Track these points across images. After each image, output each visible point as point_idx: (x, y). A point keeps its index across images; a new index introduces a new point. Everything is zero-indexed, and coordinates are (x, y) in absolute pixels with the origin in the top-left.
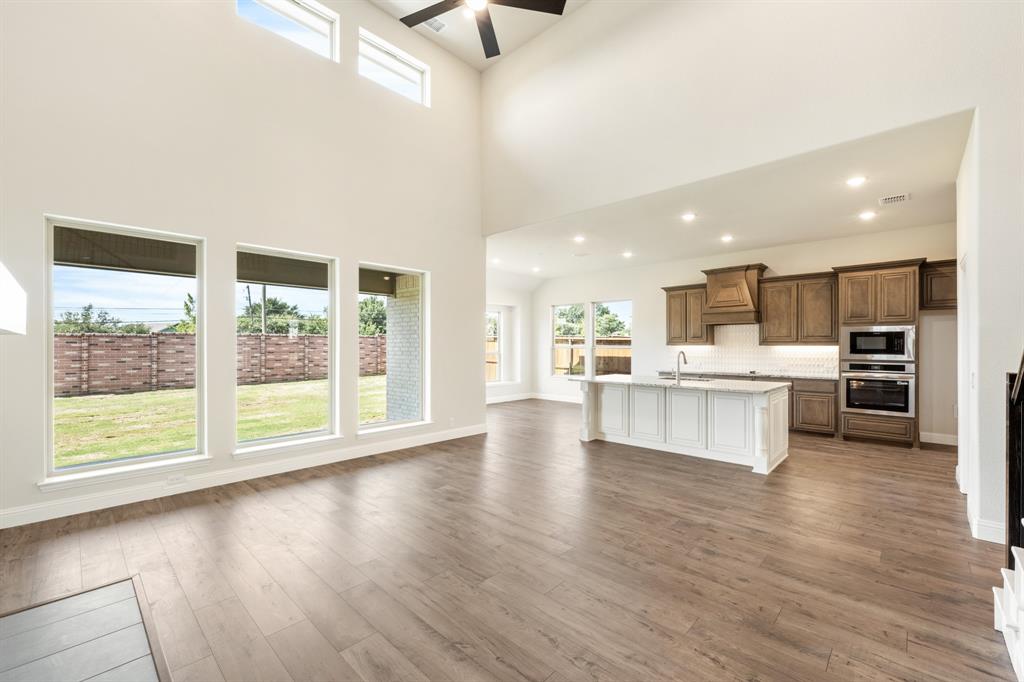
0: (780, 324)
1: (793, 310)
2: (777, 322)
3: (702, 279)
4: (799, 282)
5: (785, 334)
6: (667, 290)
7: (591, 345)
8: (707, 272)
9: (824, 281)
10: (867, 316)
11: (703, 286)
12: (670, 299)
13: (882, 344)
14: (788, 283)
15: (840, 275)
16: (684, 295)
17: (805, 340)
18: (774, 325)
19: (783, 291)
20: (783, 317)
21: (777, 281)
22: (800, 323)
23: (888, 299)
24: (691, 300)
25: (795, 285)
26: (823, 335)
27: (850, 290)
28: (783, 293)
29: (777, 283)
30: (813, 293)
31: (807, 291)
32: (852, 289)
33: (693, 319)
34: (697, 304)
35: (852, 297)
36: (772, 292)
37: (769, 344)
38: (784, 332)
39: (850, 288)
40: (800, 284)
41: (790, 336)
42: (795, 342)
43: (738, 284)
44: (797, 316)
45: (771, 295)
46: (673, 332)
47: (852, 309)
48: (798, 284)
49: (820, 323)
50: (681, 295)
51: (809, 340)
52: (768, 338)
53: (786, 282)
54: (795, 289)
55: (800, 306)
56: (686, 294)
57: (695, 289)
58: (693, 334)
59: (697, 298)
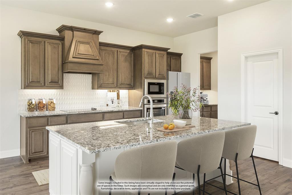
1: (115, 67)
4: (118, 49)
5: (111, 83)
8: (66, 28)
9: (128, 51)
10: (153, 74)
11: (61, 39)
12: (27, 43)
13: (157, 89)
15: (144, 50)
16: (43, 42)
17: (121, 86)
18: (106, 75)
19: (110, 54)
20: (110, 71)
21: (107, 46)
22: (118, 76)
23: (159, 66)
24: (49, 48)
25: (116, 51)
26: (128, 83)
27: (147, 59)
28: (111, 55)
29: (107, 48)
30: (124, 58)
31: (121, 56)
32: (148, 59)
33: (51, 66)
34: (55, 53)
35: (148, 63)
36: (105, 53)
37: (102, 88)
38: (111, 81)
39: (147, 57)
40: (118, 51)
41: (114, 84)
42: (116, 87)
43: (90, 43)
44: (117, 71)
45: (105, 55)
46: (32, 76)
47: (148, 70)
48: (117, 51)
49: (126, 76)
50: (40, 42)
51: (122, 86)
52: (102, 84)
53: (112, 48)
54: (116, 54)
55: (118, 65)
56: (45, 42)
57: (52, 39)
58: (51, 79)
59: (55, 47)
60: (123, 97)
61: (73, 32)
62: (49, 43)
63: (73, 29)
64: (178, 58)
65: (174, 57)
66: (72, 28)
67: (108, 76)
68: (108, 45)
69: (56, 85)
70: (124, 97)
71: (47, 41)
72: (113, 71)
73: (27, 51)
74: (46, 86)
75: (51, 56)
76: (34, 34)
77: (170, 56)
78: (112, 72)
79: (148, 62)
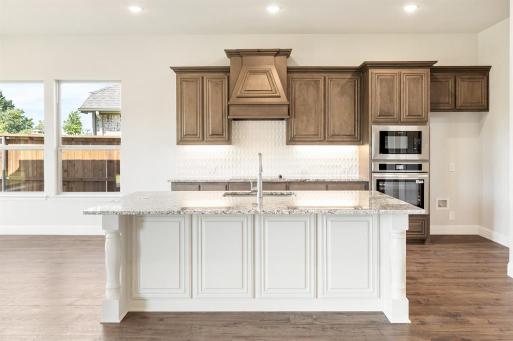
0: (308, 121)
1: (321, 105)
2: (305, 119)
3: (223, 61)
4: (326, 75)
5: (313, 133)
6: (178, 70)
7: (55, 145)
8: (230, 53)
9: (349, 76)
10: (393, 116)
11: (226, 70)
12: (180, 83)
13: (403, 143)
14: (316, 76)
15: (370, 71)
16: (201, 79)
17: (332, 139)
18: (303, 121)
19: (311, 84)
20: (311, 113)
21: (305, 72)
22: (326, 120)
23: (409, 99)
24: (209, 87)
25: (323, 78)
26: (348, 134)
27: (379, 87)
28: (311, 86)
29: (305, 74)
30: (339, 88)
31: (333, 86)
32: (381, 86)
33: (212, 111)
34: (217, 92)
35: (380, 95)
36: (301, 84)
37: (296, 143)
38: (312, 130)
39: (379, 85)
40: (327, 78)
41: (318, 135)
42: (322, 141)
43: (268, 71)
44: (325, 113)
45: (299, 87)
46: (186, 128)
47: (381, 108)
48: (325, 78)
49: (345, 121)
50: (197, 79)
51: (335, 139)
52: (296, 136)
53: (314, 74)
54: (323, 83)
55: (326, 102)
56: (203, 78)
57: (214, 72)
58: (212, 131)
59: (217, 84)
60: (348, 159)
61: (242, 57)
62: (208, 78)
63: (241, 53)
64: (477, 77)
65: (466, 77)
66: (239, 52)
67: (305, 123)
68: (307, 69)
69: (219, 139)
70: (350, 158)
71: (206, 76)
72: (315, 113)
73: (180, 92)
74: (206, 141)
75: (212, 97)
76: (187, 69)
77: (455, 74)
78: (313, 115)
79: (380, 93)
